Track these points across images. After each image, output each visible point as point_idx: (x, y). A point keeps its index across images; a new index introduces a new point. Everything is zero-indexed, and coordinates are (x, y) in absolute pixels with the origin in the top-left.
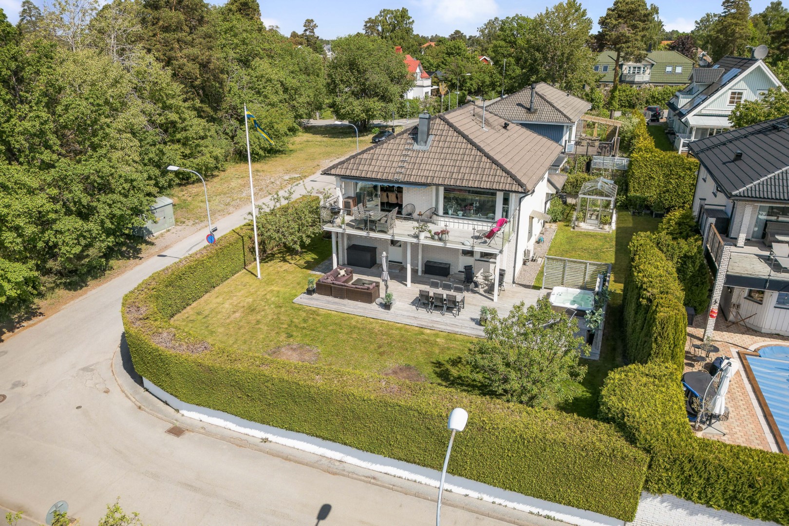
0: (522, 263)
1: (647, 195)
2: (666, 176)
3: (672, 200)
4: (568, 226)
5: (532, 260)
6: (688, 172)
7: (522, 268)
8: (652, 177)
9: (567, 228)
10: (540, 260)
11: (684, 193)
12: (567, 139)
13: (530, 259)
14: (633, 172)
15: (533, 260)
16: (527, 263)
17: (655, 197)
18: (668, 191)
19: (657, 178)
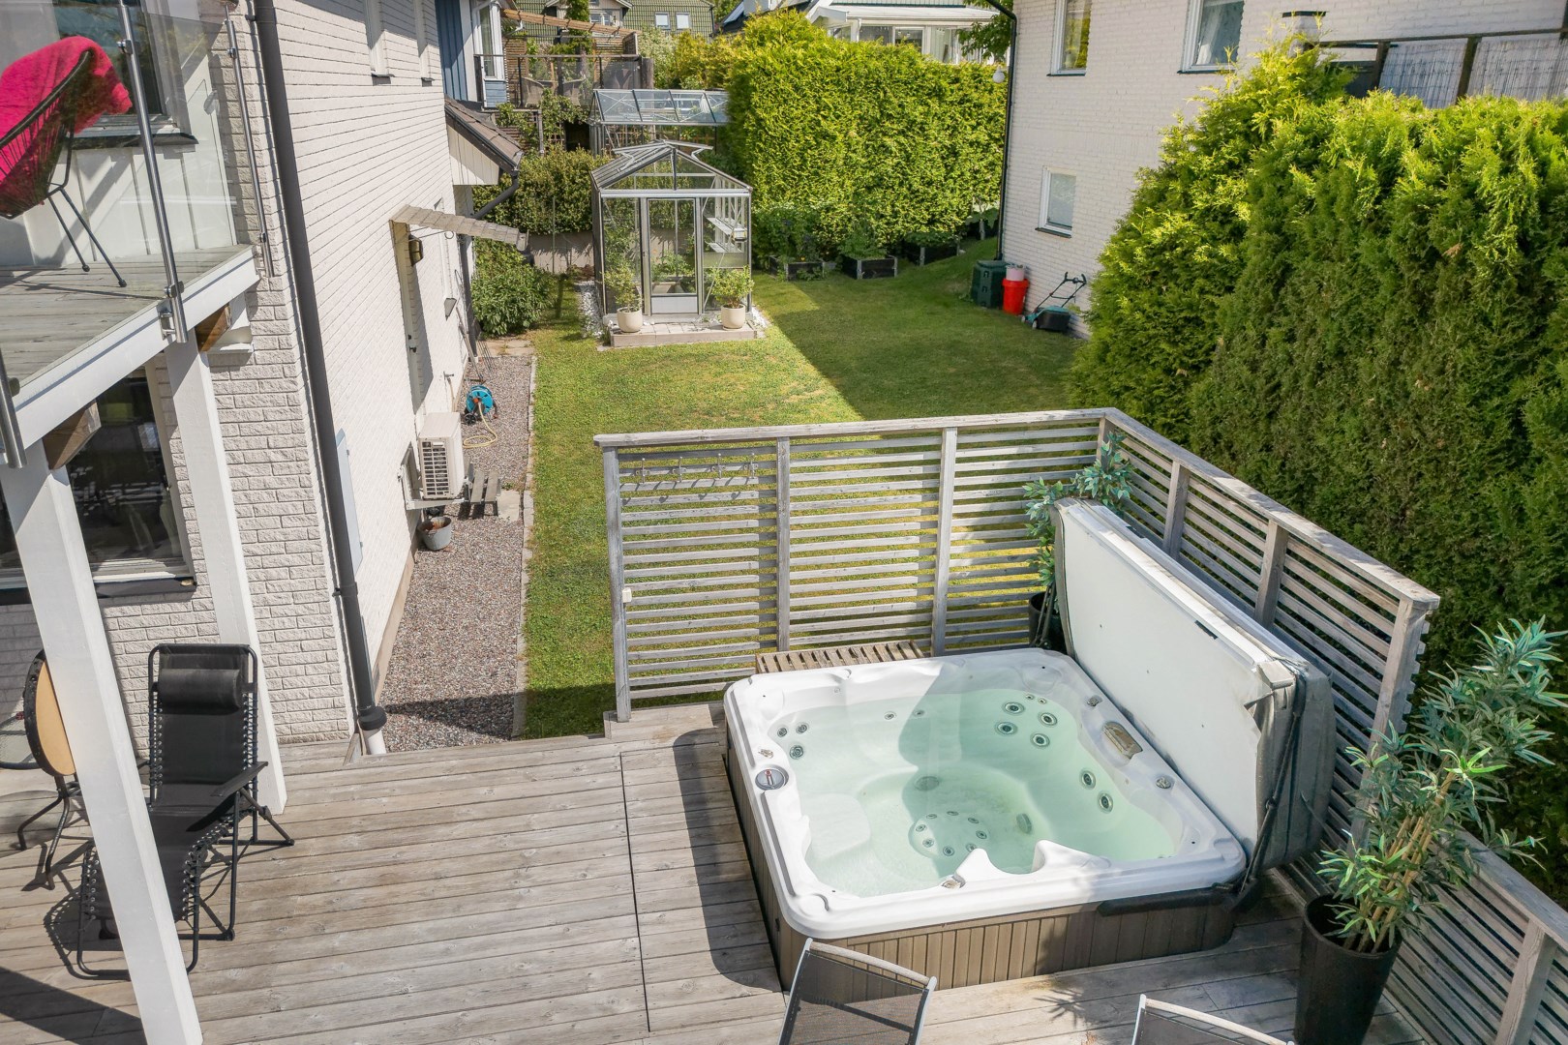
0: (405, 538)
1: (816, 204)
2: (868, 125)
3: (895, 214)
4: (578, 337)
5: (465, 512)
6: (934, 104)
7: (416, 570)
8: (825, 135)
9: (576, 345)
10: (508, 501)
11: (930, 184)
12: (480, 51)
13: (453, 508)
14: (759, 121)
15: (472, 511)
16: (443, 537)
17: (842, 208)
18: (879, 182)
19: (840, 137)
